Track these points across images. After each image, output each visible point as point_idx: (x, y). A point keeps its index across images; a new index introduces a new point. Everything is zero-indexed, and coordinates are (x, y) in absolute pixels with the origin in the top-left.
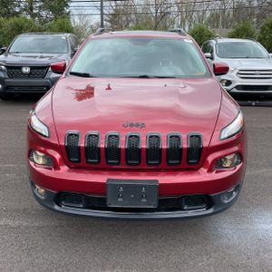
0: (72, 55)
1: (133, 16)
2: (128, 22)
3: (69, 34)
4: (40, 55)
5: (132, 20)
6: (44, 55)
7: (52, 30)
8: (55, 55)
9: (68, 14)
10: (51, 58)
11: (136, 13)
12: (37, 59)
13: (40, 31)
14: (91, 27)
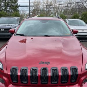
0: (19, 24)
1: (39, 11)
2: (38, 13)
3: (18, 17)
4: (8, 24)
5: (39, 13)
6: (9, 24)
7: (13, 16)
8: (13, 25)
9: (18, 10)
10: (11, 25)
11: (40, 10)
12: (7, 26)
13: (9, 16)
14: (26, 14)
